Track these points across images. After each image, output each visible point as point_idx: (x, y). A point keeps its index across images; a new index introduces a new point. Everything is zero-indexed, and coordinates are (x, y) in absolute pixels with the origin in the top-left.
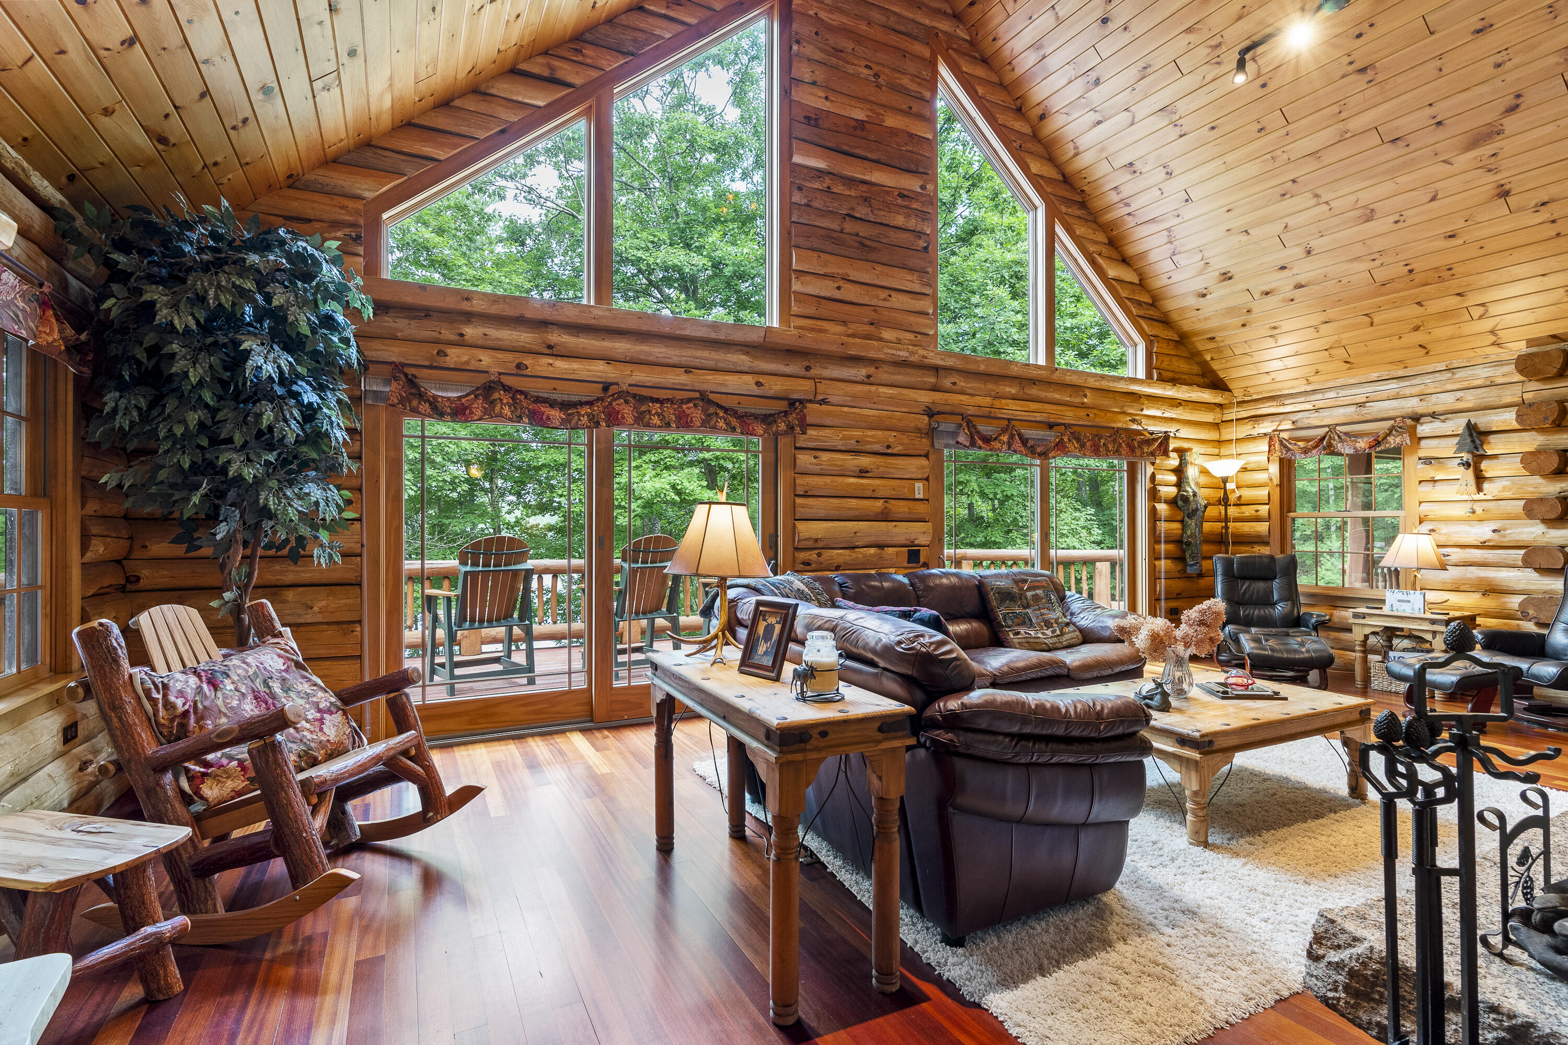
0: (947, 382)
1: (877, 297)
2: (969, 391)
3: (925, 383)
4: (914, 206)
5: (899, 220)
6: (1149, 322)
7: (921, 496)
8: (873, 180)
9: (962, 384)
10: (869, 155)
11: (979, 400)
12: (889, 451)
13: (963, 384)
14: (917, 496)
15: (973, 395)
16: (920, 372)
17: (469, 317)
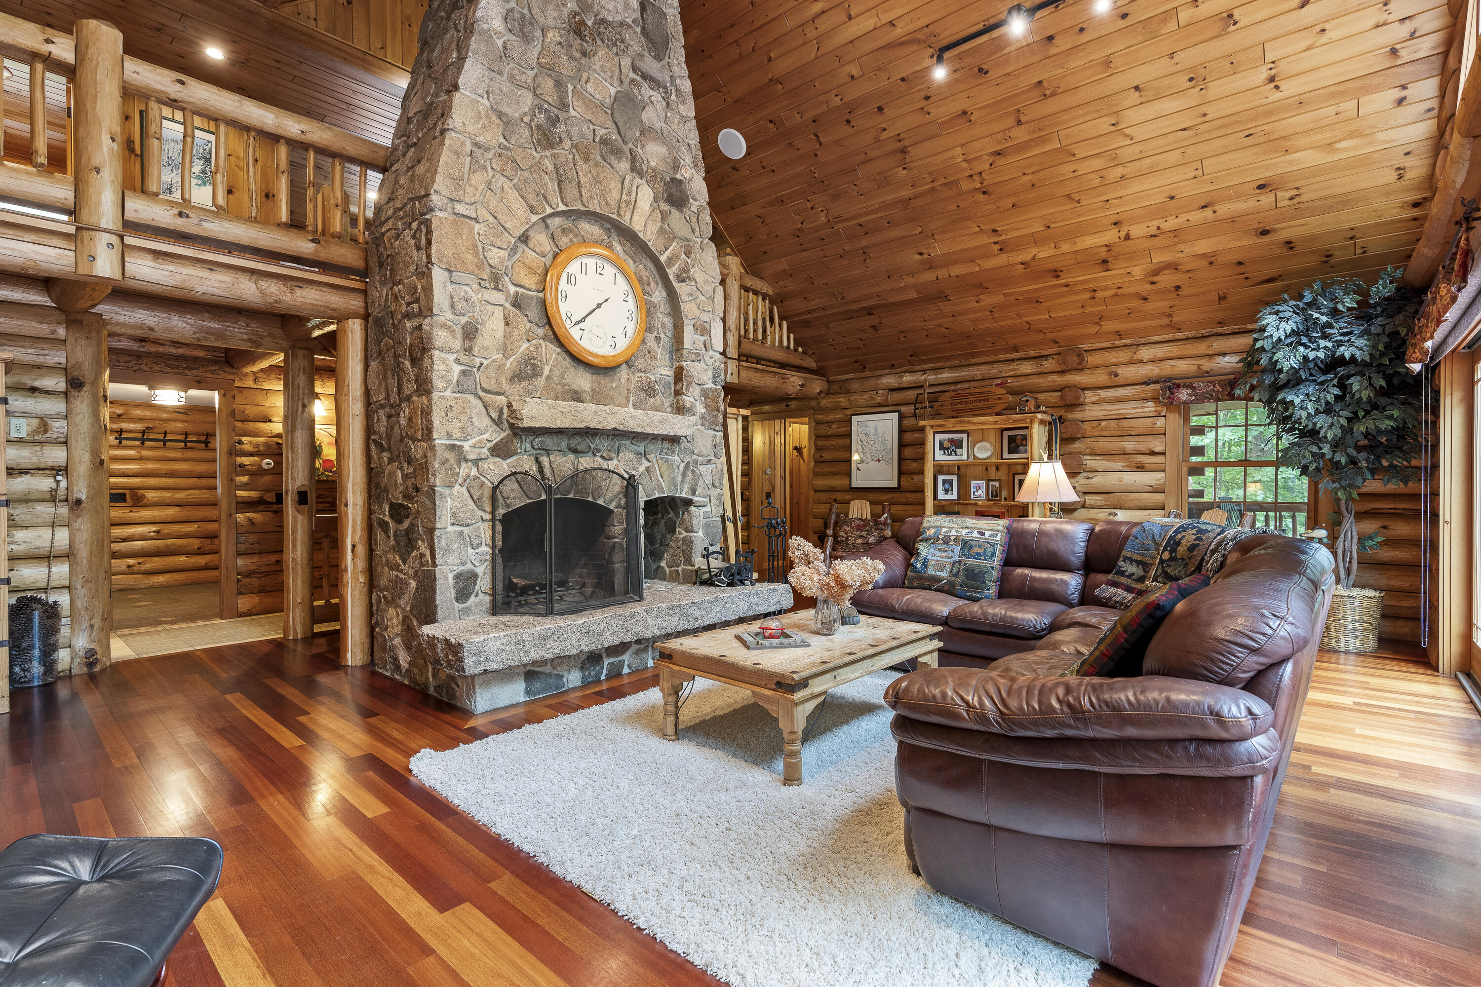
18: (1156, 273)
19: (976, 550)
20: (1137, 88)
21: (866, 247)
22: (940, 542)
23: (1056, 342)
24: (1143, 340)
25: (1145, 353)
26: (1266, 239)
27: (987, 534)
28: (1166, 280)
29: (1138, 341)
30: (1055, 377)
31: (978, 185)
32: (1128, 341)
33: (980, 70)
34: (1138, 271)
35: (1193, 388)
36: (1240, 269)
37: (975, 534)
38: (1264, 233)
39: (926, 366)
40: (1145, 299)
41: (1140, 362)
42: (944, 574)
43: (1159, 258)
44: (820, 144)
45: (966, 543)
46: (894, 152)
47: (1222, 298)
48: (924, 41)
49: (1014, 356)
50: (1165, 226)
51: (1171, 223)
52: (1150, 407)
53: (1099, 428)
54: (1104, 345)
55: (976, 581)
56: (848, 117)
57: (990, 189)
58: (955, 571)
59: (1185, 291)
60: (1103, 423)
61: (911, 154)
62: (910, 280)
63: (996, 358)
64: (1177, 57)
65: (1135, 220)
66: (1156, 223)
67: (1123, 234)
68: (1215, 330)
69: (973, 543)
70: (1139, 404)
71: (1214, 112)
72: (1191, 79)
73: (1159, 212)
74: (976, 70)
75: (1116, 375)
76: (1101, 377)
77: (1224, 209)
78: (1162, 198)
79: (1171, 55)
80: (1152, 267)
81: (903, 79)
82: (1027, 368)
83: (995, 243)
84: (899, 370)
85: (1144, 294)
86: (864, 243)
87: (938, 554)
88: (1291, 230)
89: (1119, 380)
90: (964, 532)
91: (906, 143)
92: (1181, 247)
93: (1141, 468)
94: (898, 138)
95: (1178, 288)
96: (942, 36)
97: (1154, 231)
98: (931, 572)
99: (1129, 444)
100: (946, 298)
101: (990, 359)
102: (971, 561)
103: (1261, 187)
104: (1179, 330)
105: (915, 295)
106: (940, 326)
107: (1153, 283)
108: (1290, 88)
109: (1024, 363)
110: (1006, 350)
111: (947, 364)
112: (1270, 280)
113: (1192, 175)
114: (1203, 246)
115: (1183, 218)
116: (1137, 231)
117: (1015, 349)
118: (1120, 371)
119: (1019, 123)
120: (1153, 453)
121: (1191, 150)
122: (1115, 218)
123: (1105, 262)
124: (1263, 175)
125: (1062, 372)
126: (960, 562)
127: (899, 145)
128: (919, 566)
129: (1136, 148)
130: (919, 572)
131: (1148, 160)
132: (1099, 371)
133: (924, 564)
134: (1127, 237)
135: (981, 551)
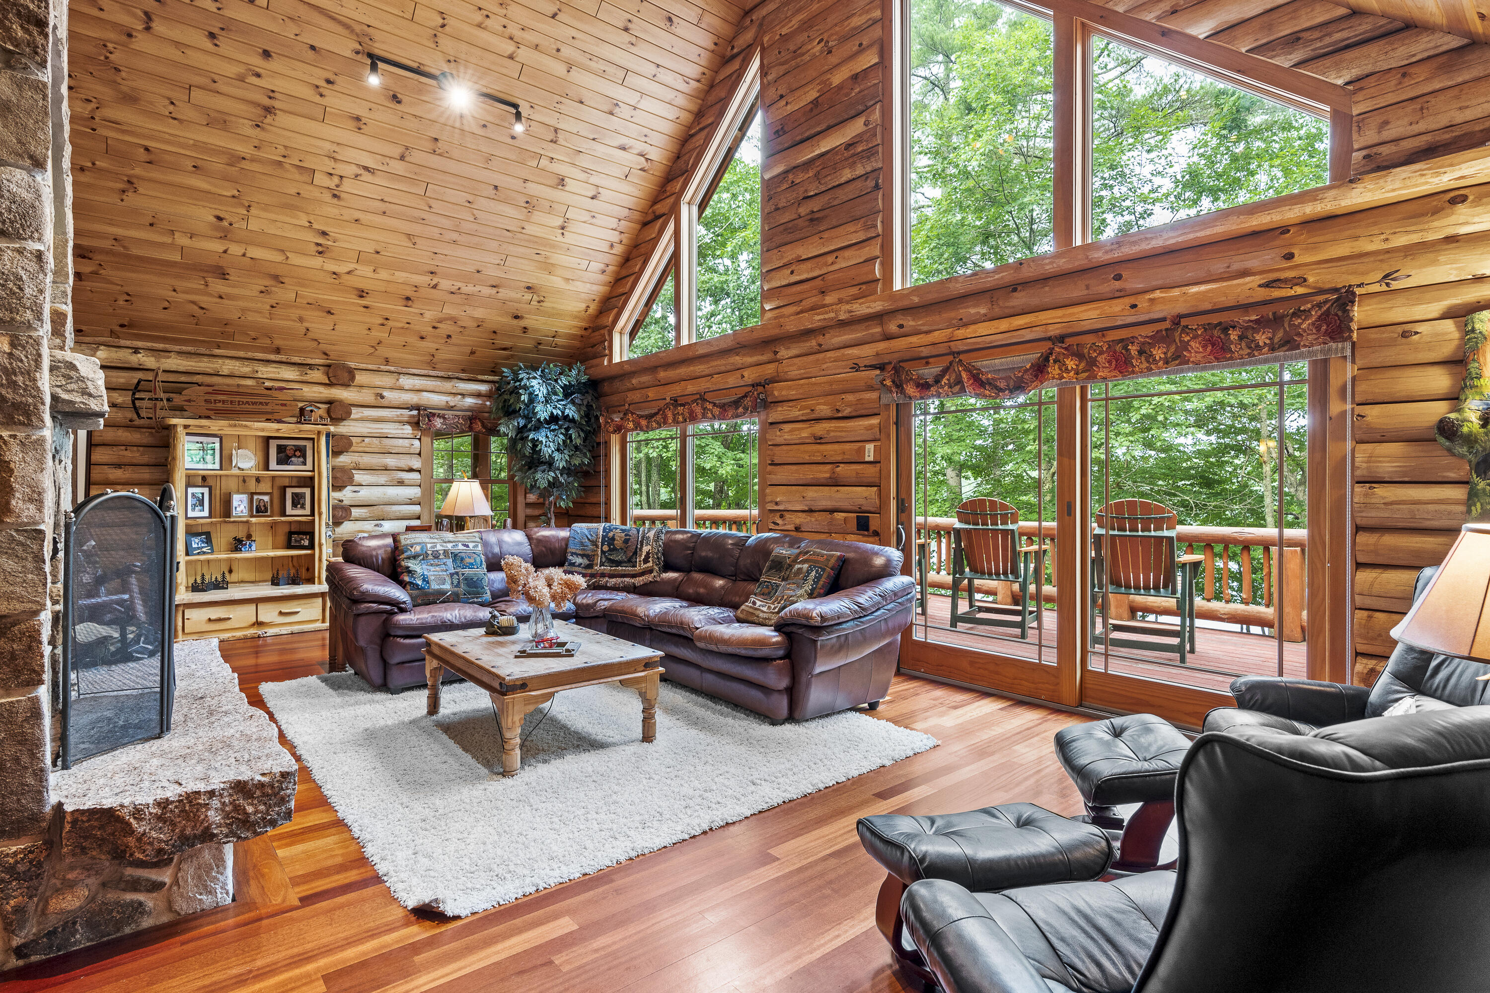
0: (893, 328)
1: (826, 265)
2: (925, 328)
3: (872, 335)
4: (860, 149)
5: (847, 174)
6: (1314, 65)
7: (871, 459)
8: (823, 150)
9: (910, 323)
10: (818, 129)
11: (937, 336)
12: (840, 415)
13: (912, 323)
14: (867, 459)
15: (927, 332)
16: (863, 326)
17: (632, 374)
18: (440, 321)
19: (468, 560)
20: (496, 187)
21: (138, 177)
22: (430, 557)
23: (326, 354)
24: (404, 370)
25: (406, 382)
26: (515, 322)
27: (471, 545)
28: (446, 328)
29: (400, 370)
30: (321, 389)
31: (333, 186)
32: (392, 369)
33: (395, 97)
34: (429, 315)
35: (444, 418)
36: (493, 336)
37: (460, 547)
38: (516, 317)
39: (139, 344)
40: (422, 338)
41: (401, 389)
42: (447, 586)
43: (449, 310)
44: (148, 29)
45: (456, 555)
46: (257, 104)
47: (473, 353)
48: (357, 35)
49: (272, 357)
50: (465, 289)
51: (469, 289)
52: (408, 430)
53: (363, 444)
54: (370, 367)
55: (476, 587)
56: (215, 31)
57: (343, 195)
58: (455, 582)
59: (454, 340)
60: (367, 440)
61: (277, 118)
62: (182, 240)
63: (250, 355)
64: (529, 184)
65: (447, 277)
66: (459, 284)
67: (434, 282)
68: (457, 375)
69: (463, 555)
70: (397, 425)
71: (531, 229)
72: (527, 202)
73: (467, 278)
74: (391, 93)
75: (382, 397)
76: (367, 396)
77: (504, 293)
78: (472, 269)
79: (525, 181)
80: (440, 315)
81: (313, 48)
82: (289, 373)
83: (318, 244)
84: (87, 339)
85: (424, 334)
86: (138, 171)
87: (432, 568)
88: (530, 321)
89: (384, 402)
90: (450, 546)
91: (277, 104)
92: (467, 308)
93: (401, 483)
94: (271, 94)
95: (449, 336)
96: (376, 45)
97: (454, 289)
98: (435, 586)
99: (391, 461)
100: (223, 274)
101: (241, 354)
102: (467, 571)
103: (529, 288)
104: (434, 368)
105: (178, 258)
106: (194, 303)
107: (434, 327)
108: (569, 238)
109: (284, 367)
110: (264, 350)
111: (177, 348)
112: (504, 349)
113: (498, 262)
114: (479, 313)
115: (478, 288)
116: (445, 284)
117: (278, 351)
118: (386, 393)
119: (402, 158)
120: (411, 470)
121: (505, 246)
122: (433, 269)
123: (408, 299)
124: (532, 281)
125: (331, 385)
126: (457, 573)
127: (267, 102)
128: (420, 583)
129: (475, 226)
130: (423, 588)
131: (477, 239)
132: (365, 391)
133: (424, 580)
134: (435, 287)
135: (472, 561)
